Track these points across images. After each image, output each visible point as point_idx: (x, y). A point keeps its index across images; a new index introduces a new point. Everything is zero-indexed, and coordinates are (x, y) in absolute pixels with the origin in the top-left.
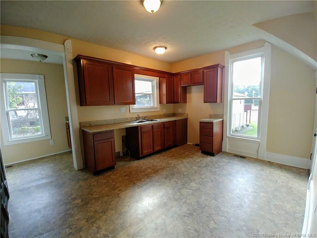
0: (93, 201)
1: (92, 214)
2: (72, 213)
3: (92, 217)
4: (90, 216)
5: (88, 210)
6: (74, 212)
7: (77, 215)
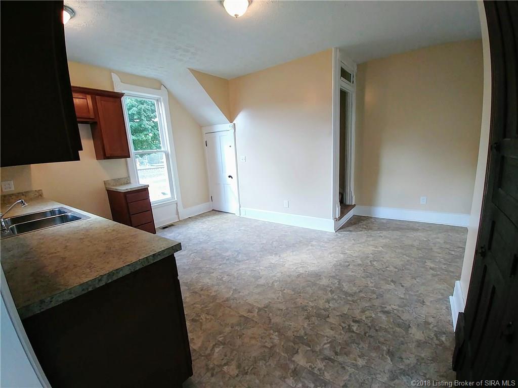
0: (290, 334)
1: (313, 319)
2: (328, 345)
3: (318, 316)
4: (319, 319)
5: (311, 328)
6: (325, 344)
7: (327, 336)
